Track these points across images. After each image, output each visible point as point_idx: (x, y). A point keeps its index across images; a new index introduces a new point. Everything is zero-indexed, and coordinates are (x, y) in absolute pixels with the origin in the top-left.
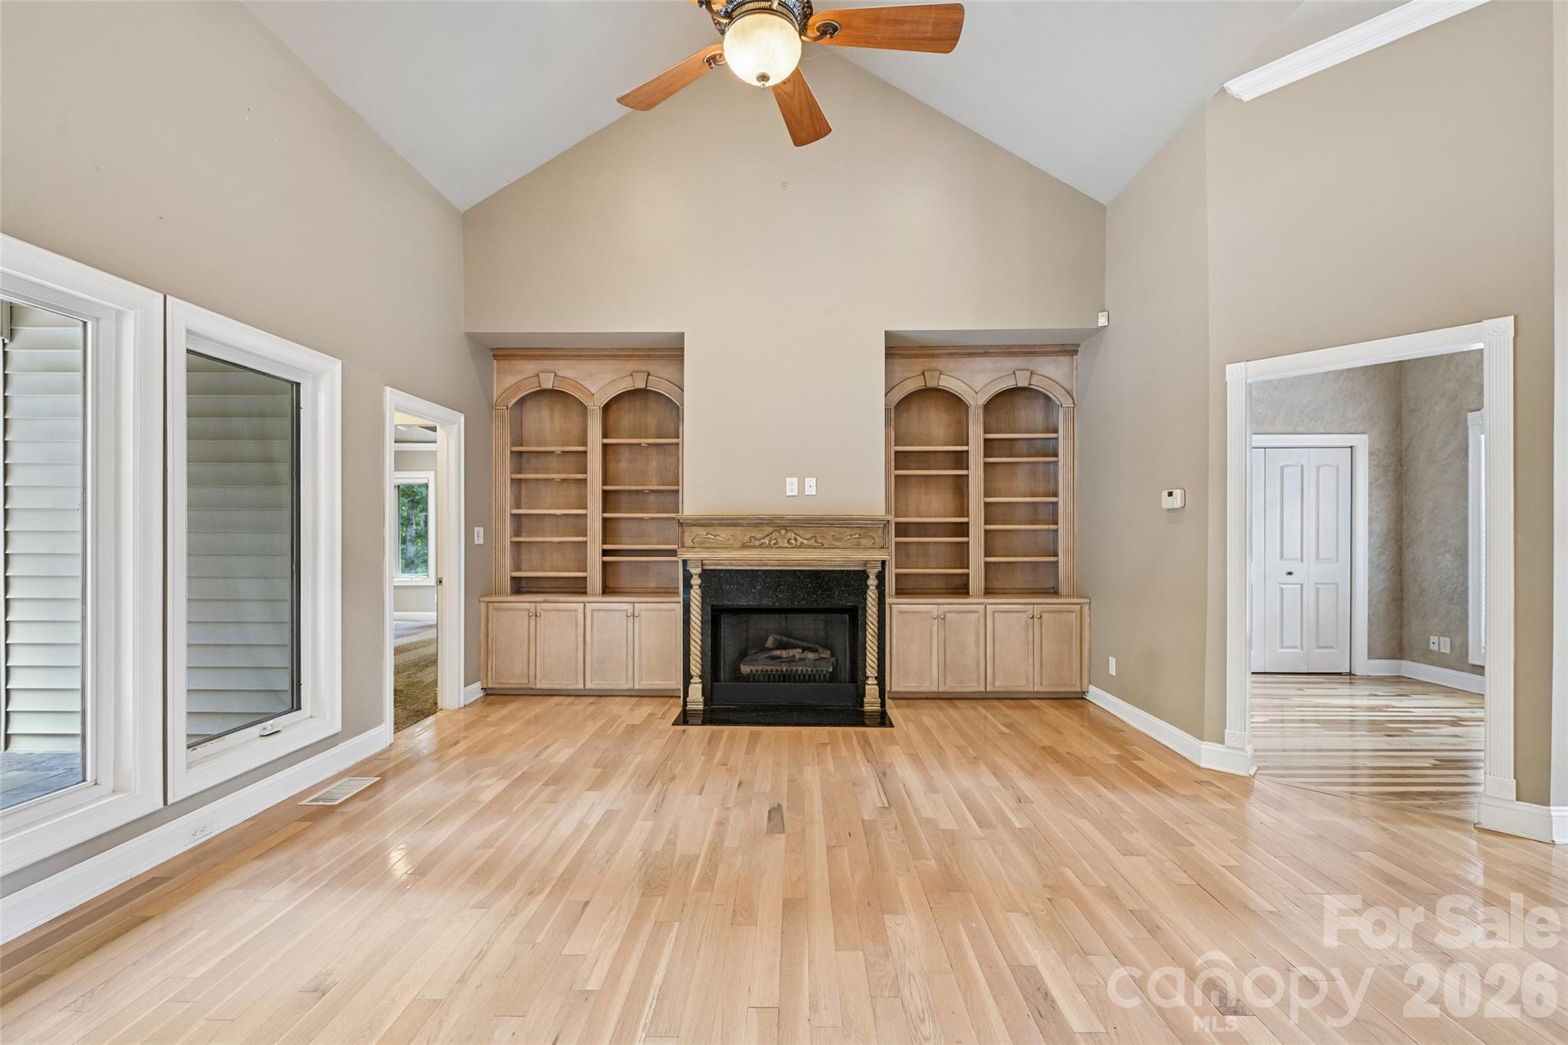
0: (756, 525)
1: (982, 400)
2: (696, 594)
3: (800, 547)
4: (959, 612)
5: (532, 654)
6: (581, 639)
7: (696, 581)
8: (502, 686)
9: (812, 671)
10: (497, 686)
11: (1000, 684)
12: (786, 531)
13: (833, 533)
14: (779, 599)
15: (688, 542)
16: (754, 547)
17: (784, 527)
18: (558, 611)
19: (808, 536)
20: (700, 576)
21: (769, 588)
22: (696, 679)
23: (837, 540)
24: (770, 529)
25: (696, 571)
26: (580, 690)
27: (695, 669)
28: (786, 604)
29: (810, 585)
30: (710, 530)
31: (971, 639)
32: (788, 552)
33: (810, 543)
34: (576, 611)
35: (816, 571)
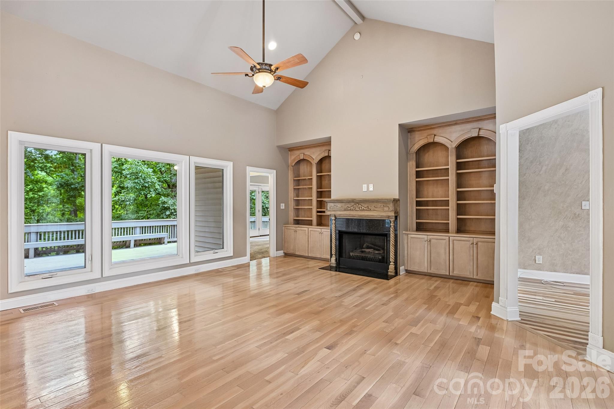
0: (349, 202)
1: (455, 145)
2: (333, 226)
3: (363, 210)
4: (437, 239)
5: (295, 243)
6: (307, 239)
7: (334, 222)
8: (288, 253)
9: (373, 257)
10: (287, 252)
11: (456, 273)
12: (358, 204)
13: (374, 205)
15: (329, 208)
16: (348, 210)
17: (358, 203)
18: (302, 230)
19: (366, 206)
20: (335, 220)
22: (334, 256)
23: (376, 208)
24: (353, 204)
26: (307, 256)
27: (333, 253)
29: (370, 225)
30: (335, 204)
31: (442, 251)
32: (359, 212)
33: (366, 209)
34: (306, 230)
35: (372, 219)
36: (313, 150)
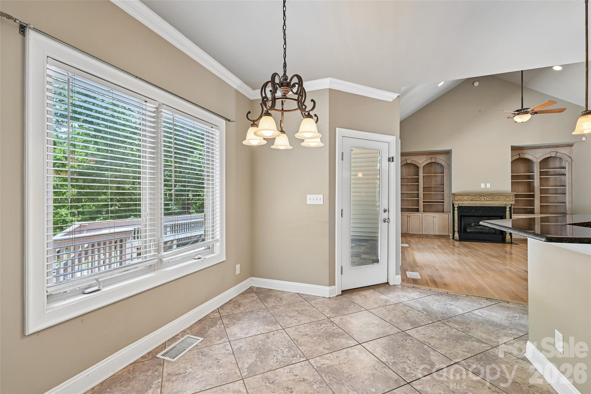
0: (475, 195)
1: (539, 161)
2: (456, 212)
3: (488, 201)
5: (408, 225)
6: (421, 222)
7: (456, 209)
9: (488, 231)
13: (497, 197)
14: (480, 214)
15: (456, 199)
16: (474, 201)
17: (484, 196)
18: (415, 215)
19: (490, 198)
20: (457, 207)
21: (477, 211)
22: (456, 232)
23: (499, 199)
24: (479, 196)
25: (456, 206)
26: (421, 234)
27: (456, 229)
28: (482, 215)
29: (489, 210)
30: (462, 196)
32: (484, 202)
33: (491, 199)
34: (420, 216)
35: (490, 207)
36: (420, 157)
